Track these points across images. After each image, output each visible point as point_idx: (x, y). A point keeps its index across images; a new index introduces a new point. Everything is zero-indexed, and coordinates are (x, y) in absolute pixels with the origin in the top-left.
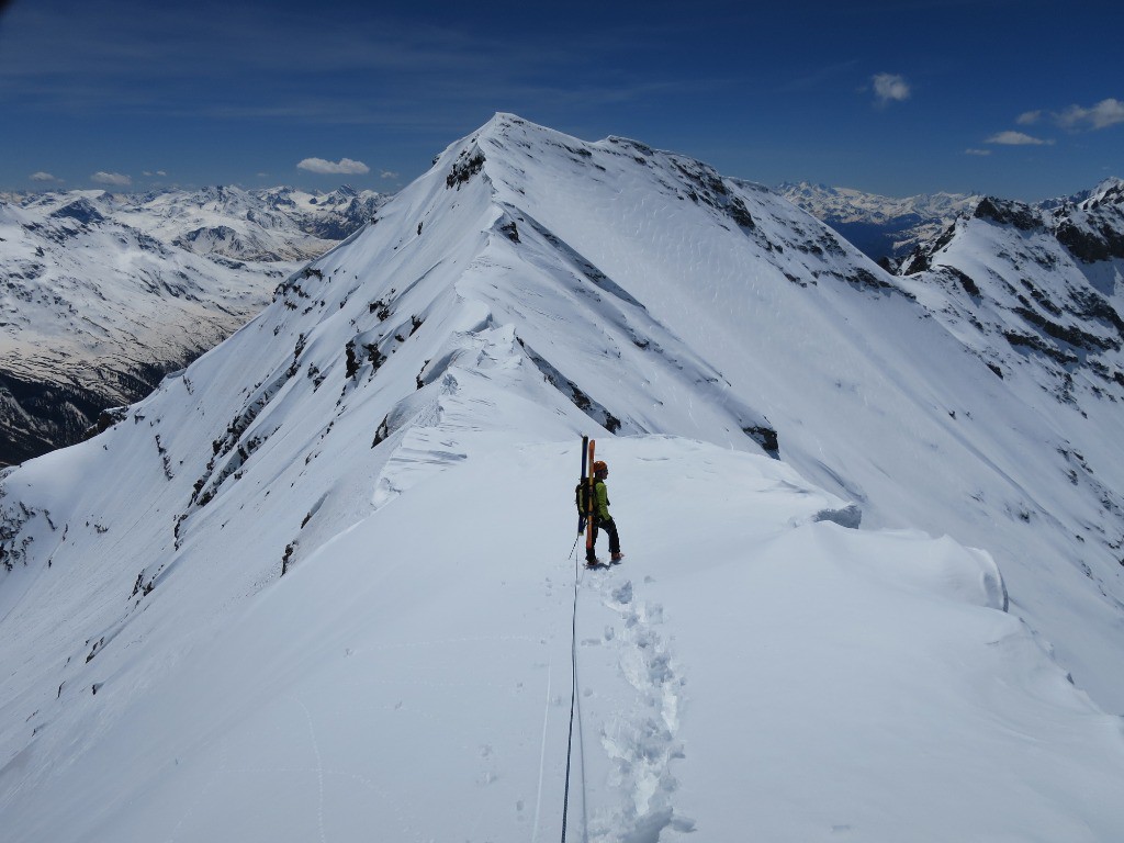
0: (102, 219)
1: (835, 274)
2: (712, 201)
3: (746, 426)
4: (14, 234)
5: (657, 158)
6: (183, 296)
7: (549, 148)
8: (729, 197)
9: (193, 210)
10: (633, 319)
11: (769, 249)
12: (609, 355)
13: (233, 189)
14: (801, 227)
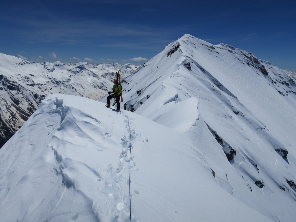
0: (86, 69)
1: (293, 92)
2: (254, 65)
3: (276, 149)
4: (65, 71)
5: (236, 51)
6: (102, 89)
7: (201, 45)
8: (260, 65)
9: (107, 68)
10: (233, 103)
11: (272, 82)
12: (227, 117)
13: (117, 63)
14: (282, 76)
